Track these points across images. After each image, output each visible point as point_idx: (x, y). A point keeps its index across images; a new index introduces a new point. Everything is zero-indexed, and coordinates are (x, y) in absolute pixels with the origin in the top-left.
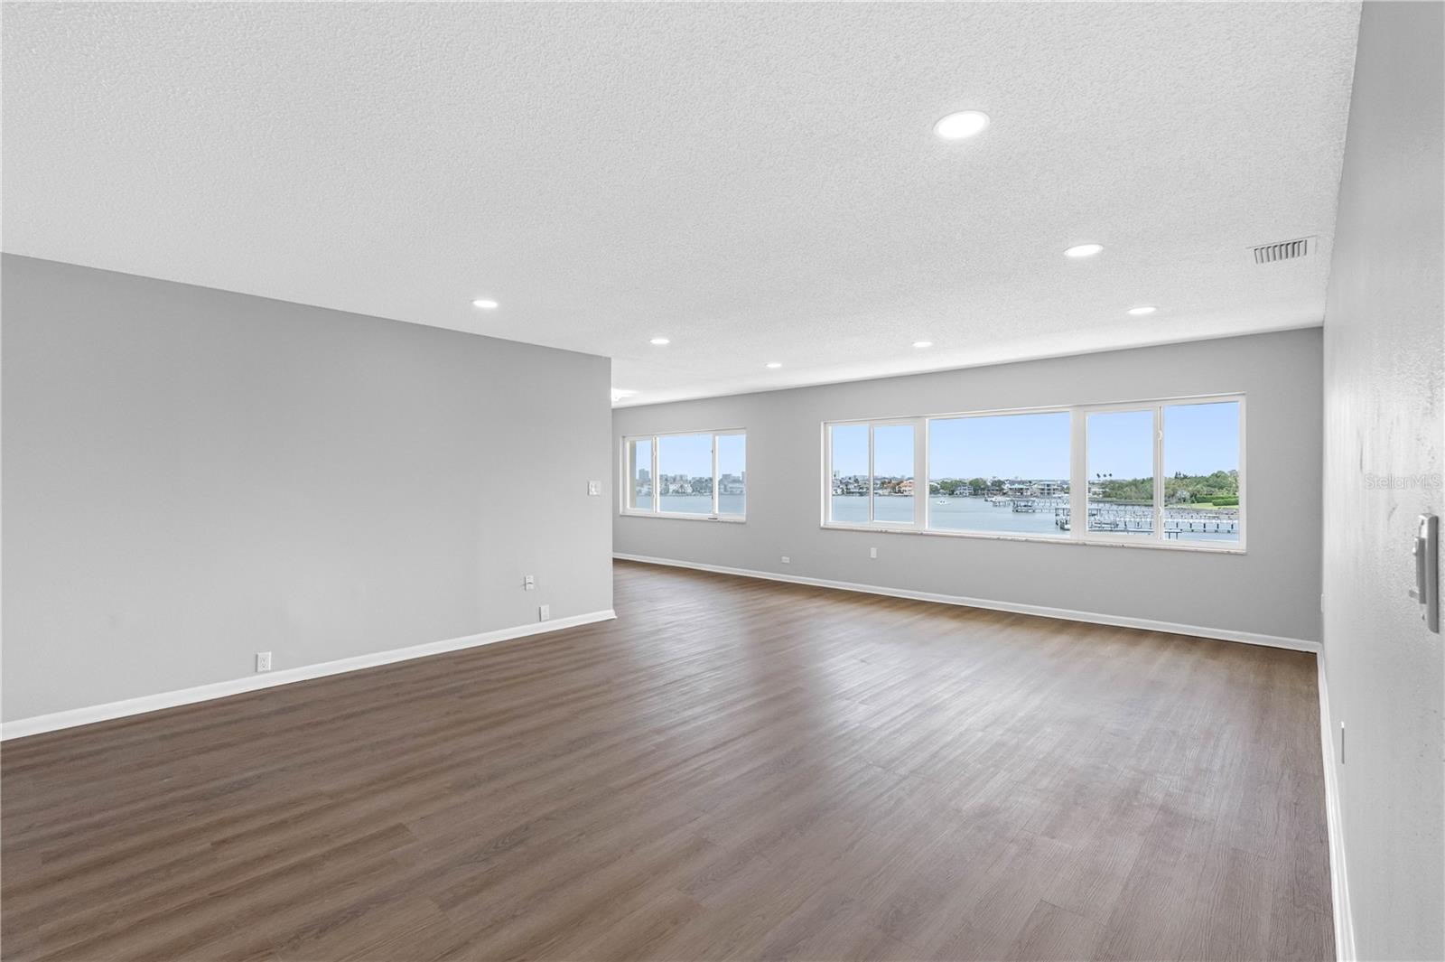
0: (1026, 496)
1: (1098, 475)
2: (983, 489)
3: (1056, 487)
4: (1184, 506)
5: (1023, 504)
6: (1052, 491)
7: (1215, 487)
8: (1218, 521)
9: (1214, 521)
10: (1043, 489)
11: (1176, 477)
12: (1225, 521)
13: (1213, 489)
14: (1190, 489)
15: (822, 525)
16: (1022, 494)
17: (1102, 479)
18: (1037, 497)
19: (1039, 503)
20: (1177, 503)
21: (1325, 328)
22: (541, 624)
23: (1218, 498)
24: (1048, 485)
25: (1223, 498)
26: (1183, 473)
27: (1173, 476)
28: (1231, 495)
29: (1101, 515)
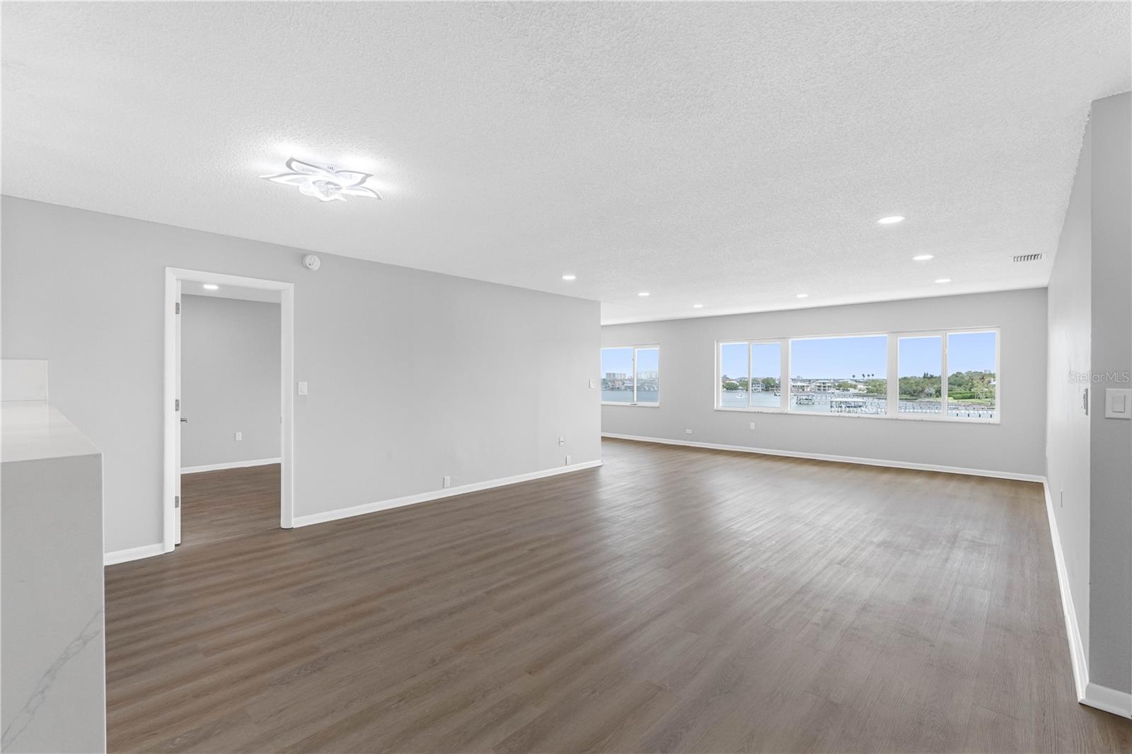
0: (807, 392)
1: (863, 375)
2: (773, 386)
3: (830, 385)
4: (931, 400)
5: (804, 398)
6: (827, 388)
7: (954, 385)
8: (958, 412)
9: (954, 411)
10: (820, 386)
11: (924, 377)
12: (963, 412)
13: (953, 387)
14: (935, 386)
15: (715, 408)
16: (803, 390)
17: (866, 378)
18: (815, 392)
19: (817, 398)
20: (925, 397)
21: (1049, 289)
22: (566, 467)
23: (957, 393)
24: (824, 383)
25: (961, 393)
26: (930, 373)
27: (922, 376)
28: (968, 391)
29: (866, 407)
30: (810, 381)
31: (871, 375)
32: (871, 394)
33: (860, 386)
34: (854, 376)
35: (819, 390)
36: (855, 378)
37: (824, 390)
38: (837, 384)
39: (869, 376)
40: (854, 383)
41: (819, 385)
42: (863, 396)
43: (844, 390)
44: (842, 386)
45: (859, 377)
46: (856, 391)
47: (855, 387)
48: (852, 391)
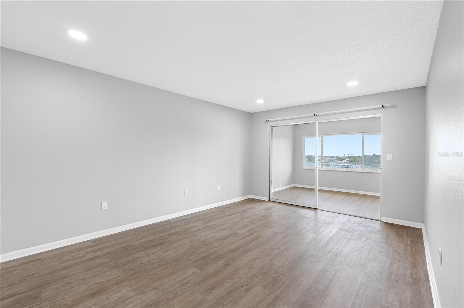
30: (326, 157)
31: (351, 154)
32: (351, 162)
33: (347, 159)
34: (344, 155)
35: (330, 160)
36: (345, 156)
37: (332, 160)
38: (337, 158)
39: (350, 155)
40: (344, 158)
41: (330, 158)
42: (349, 163)
43: (340, 161)
44: (340, 159)
45: (346, 155)
46: (345, 161)
47: (345, 159)
48: (344, 161)
